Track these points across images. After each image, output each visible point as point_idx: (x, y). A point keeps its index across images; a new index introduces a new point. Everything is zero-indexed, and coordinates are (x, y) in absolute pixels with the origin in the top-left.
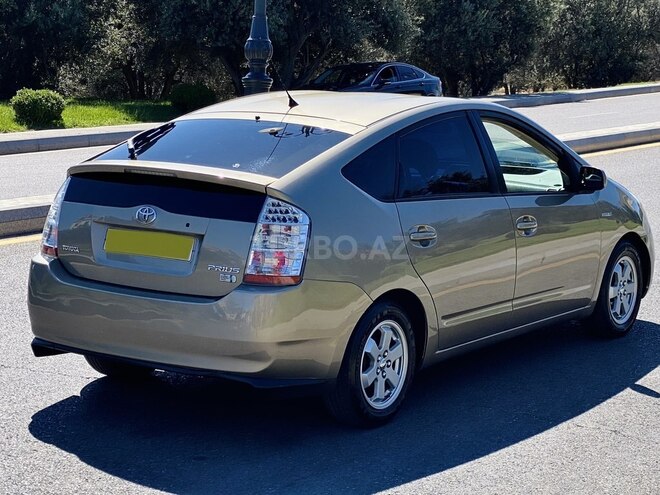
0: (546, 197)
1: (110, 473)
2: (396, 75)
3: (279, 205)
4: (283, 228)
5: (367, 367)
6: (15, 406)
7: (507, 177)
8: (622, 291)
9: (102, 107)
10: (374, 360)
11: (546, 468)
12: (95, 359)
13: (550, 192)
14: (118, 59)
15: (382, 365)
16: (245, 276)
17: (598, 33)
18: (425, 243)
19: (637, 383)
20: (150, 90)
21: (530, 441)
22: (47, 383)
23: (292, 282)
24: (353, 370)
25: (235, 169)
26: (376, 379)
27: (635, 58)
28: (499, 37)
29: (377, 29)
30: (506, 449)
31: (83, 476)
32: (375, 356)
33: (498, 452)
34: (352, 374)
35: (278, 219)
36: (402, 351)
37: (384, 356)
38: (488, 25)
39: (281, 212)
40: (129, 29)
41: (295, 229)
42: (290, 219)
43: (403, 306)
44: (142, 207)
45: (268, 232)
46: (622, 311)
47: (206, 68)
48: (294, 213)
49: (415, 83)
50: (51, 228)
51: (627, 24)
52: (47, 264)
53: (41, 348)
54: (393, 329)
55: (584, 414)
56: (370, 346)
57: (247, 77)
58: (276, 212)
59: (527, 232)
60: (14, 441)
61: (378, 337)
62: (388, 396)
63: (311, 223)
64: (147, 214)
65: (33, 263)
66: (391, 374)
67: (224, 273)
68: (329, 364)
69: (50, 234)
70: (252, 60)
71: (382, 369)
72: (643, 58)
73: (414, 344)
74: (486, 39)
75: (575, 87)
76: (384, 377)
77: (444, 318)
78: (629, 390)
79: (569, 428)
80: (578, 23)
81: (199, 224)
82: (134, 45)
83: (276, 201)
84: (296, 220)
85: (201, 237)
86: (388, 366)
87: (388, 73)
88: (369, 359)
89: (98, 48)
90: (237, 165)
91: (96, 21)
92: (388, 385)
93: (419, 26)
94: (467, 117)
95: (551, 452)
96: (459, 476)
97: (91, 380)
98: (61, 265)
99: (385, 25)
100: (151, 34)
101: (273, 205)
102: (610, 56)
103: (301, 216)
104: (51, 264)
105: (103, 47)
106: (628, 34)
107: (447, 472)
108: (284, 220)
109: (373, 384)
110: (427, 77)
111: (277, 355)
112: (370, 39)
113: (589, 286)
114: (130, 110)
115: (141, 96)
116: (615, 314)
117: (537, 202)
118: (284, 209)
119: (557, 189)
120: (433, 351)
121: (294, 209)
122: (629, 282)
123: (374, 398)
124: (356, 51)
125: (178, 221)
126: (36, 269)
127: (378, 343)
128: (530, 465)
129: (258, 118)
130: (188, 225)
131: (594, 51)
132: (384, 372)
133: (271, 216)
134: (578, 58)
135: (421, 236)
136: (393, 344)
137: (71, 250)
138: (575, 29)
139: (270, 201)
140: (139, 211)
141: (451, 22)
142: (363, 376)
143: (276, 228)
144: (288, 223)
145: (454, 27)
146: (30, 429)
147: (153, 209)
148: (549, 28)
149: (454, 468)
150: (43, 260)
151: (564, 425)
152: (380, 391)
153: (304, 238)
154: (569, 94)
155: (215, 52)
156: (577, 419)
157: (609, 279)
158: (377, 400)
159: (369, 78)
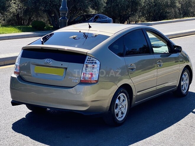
0: (164, 55)
1: (41, 142)
2: (99, 18)
3: (90, 58)
4: (92, 65)
5: (116, 108)
6: (6, 121)
7: (154, 49)
8: (185, 83)
9: (11, 28)
10: (118, 105)
11: (174, 138)
12: (29, 106)
13: (164, 53)
14: (15, 13)
15: (120, 107)
16: (81, 80)
17: (155, 5)
18: (132, 69)
19: (193, 111)
20: (24, 22)
21: (166, 129)
22: (14, 114)
23: (95, 82)
24: (113, 109)
25: (76, 47)
26: (119, 112)
27: (166, 13)
28: (128, 7)
29: (93, 4)
30: (160, 132)
31: (32, 143)
32: (119, 104)
33: (158, 133)
34: (112, 110)
35: (90, 63)
36: (126, 102)
37: (121, 104)
38: (125, 3)
39: (91, 60)
40: (18, 4)
41: (96, 66)
42: (94, 63)
43: (126, 89)
44: (47, 59)
45: (87, 67)
46: (185, 89)
47: (41, 16)
48: (95, 61)
49: (105, 20)
50: (17, 66)
51: (164, 3)
52: (16, 77)
53: (14, 103)
54: (123, 96)
55: (180, 121)
56: (117, 101)
57: (60, 19)
58: (90, 60)
59: (160, 65)
60: (8, 132)
61: (119, 98)
62: (122, 116)
63: (100, 64)
64: (49, 61)
65: (11, 77)
66: (123, 110)
67: (74, 80)
68: (106, 107)
69: (16, 68)
70: (62, 14)
71: (120, 108)
72: (168, 13)
73: (129, 101)
74: (124, 7)
75: (149, 21)
76: (121, 111)
77: (138, 92)
78: (191, 113)
79: (177, 125)
80: (150, 2)
81: (65, 64)
82: (19, 9)
83: (89, 57)
84: (96, 63)
85: (66, 69)
86: (122, 107)
87: (97, 17)
88: (117, 105)
89: (8, 10)
90: (76, 46)
91: (8, 2)
92: (122, 113)
93: (105, 3)
94: (142, 31)
95: (174, 133)
96: (148, 141)
97: (28, 113)
98: (20, 78)
99: (96, 3)
100: (25, 6)
101: (89, 58)
102: (159, 12)
103: (97, 62)
104: (17, 77)
105: (10, 9)
106: (164, 6)
107: (144, 140)
108: (92, 63)
109: (118, 113)
110: (108, 18)
111: (91, 105)
112: (91, 7)
113: (176, 82)
114: (19, 29)
115: (21, 24)
116: (183, 90)
117: (161, 56)
118: (92, 59)
119: (167, 52)
120: (135, 102)
121: (95, 59)
122: (186, 80)
123: (118, 117)
124: (86, 11)
125: (59, 64)
126: (12, 79)
127: (119, 100)
128: (169, 137)
129: (80, 31)
130: (62, 65)
131: (155, 11)
132: (121, 109)
133: (88, 62)
134: (150, 13)
135: (131, 67)
136: (123, 100)
137: (23, 73)
138: (149, 4)
139: (88, 57)
140: (46, 60)
141: (114, 2)
142: (115, 110)
143: (89, 65)
144: (93, 64)
145: (115, 4)
146: (12, 129)
147: (51, 60)
148: (142, 4)
149: (146, 139)
150: (15, 76)
151: (175, 125)
152: (120, 115)
153: (98, 69)
154: (148, 23)
155: (45, 11)
156: (179, 122)
157: (181, 79)
158: (119, 118)
159: (91, 19)
